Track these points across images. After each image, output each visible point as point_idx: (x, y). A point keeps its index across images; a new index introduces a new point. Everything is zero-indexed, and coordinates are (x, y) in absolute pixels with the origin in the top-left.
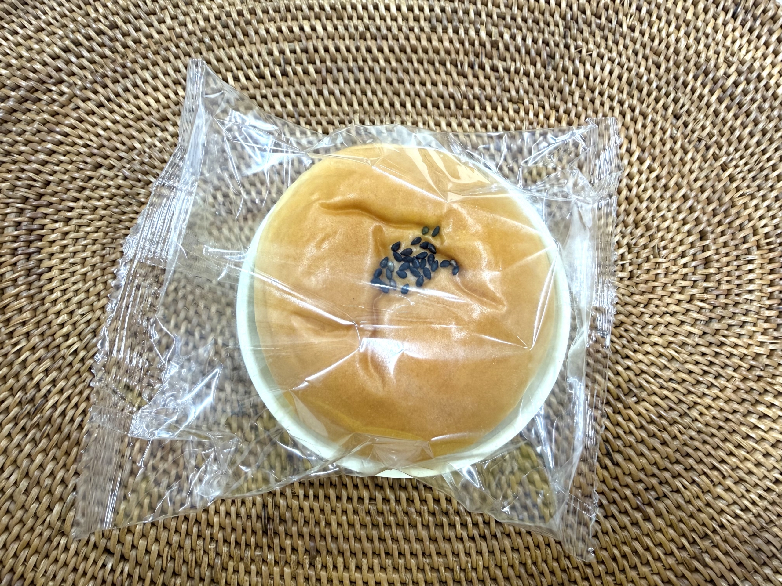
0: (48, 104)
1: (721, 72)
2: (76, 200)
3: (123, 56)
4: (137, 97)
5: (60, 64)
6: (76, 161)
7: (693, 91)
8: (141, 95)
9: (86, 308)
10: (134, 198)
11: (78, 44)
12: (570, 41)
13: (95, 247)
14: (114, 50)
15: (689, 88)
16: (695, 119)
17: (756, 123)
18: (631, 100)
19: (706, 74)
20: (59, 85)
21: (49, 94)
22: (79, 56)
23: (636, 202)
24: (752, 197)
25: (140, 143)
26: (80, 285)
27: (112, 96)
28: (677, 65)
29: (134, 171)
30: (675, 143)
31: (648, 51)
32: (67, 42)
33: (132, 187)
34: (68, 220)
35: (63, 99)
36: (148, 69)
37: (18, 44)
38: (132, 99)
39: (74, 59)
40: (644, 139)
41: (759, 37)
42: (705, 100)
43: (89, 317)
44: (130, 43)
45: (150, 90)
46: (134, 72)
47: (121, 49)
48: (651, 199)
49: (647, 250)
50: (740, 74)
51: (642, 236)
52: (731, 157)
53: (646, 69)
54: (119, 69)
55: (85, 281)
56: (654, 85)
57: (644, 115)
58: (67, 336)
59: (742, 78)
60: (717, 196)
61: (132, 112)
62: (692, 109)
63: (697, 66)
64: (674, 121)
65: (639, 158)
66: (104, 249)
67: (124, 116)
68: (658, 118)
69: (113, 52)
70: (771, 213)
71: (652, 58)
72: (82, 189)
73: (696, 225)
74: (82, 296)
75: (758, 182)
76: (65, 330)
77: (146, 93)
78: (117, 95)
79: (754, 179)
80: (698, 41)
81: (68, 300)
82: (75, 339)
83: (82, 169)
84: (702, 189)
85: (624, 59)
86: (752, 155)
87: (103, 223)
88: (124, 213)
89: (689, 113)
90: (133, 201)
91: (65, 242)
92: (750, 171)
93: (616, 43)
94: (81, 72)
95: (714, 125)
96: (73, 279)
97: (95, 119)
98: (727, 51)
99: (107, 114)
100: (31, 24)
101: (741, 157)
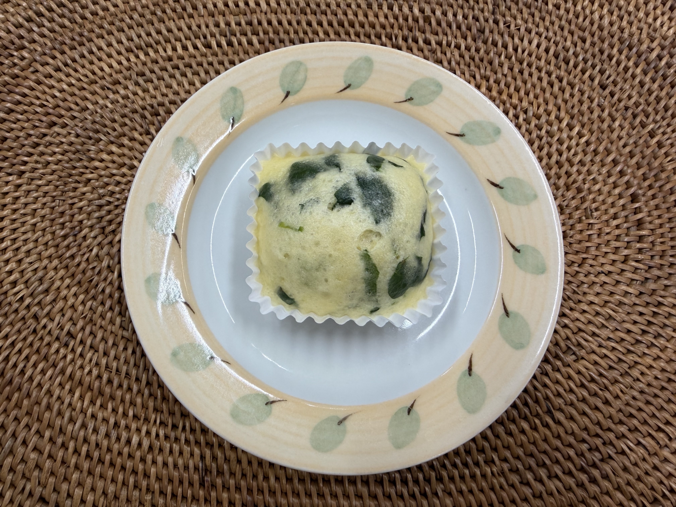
0: (10, 67)
2: (30, 155)
4: (92, 63)
5: (22, 32)
6: (32, 120)
8: (96, 61)
9: (33, 257)
10: (85, 154)
12: (499, 17)
13: (45, 200)
14: (72, 21)
15: (614, 60)
18: (558, 71)
20: (20, 51)
21: (10, 58)
22: (41, 26)
25: (93, 104)
26: (29, 235)
27: (69, 62)
31: (573, 27)
32: (30, 13)
33: (83, 144)
34: (20, 174)
35: (23, 63)
36: (103, 38)
38: (87, 65)
39: (35, 29)
40: (573, 107)
42: (631, 71)
43: (36, 266)
44: (89, 15)
45: (104, 57)
46: (90, 40)
47: (79, 20)
49: (578, 212)
51: (573, 198)
53: (572, 43)
54: (77, 38)
55: (34, 231)
56: (581, 58)
57: (572, 86)
58: (14, 284)
61: (86, 76)
62: (619, 79)
65: (568, 125)
66: (54, 201)
67: (79, 80)
69: (71, 23)
71: (578, 33)
72: (37, 145)
73: (627, 189)
74: (31, 245)
76: (12, 278)
77: (100, 59)
78: (74, 61)
81: (17, 249)
82: (22, 286)
83: (37, 127)
85: (551, 34)
87: (55, 177)
88: (75, 168)
89: (615, 83)
90: (84, 157)
91: (17, 194)
93: (543, 19)
94: (42, 40)
96: (23, 229)
98: (649, 27)
99: (64, 78)
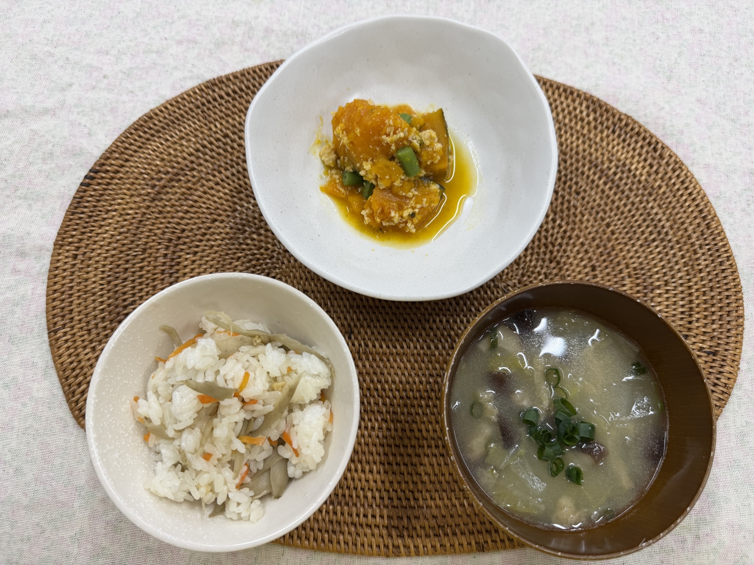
1: (605, 166)
3: (232, 154)
7: (588, 177)
11: (204, 146)
16: (589, 195)
17: (628, 197)
19: (596, 166)
23: (550, 247)
24: (626, 244)
28: (578, 161)
29: (237, 224)
30: (576, 209)
37: (169, 147)
41: (629, 145)
48: (560, 245)
50: (617, 167)
52: (612, 219)
59: (619, 170)
60: (603, 243)
63: (590, 162)
64: (576, 196)
68: (566, 194)
70: (637, 255)
75: (629, 235)
79: (627, 233)
80: (590, 146)
84: (594, 239)
86: (626, 218)
92: (624, 228)
95: (601, 198)
97: (213, 192)
100: (177, 134)
101: (619, 219)
